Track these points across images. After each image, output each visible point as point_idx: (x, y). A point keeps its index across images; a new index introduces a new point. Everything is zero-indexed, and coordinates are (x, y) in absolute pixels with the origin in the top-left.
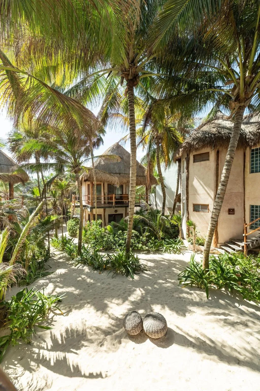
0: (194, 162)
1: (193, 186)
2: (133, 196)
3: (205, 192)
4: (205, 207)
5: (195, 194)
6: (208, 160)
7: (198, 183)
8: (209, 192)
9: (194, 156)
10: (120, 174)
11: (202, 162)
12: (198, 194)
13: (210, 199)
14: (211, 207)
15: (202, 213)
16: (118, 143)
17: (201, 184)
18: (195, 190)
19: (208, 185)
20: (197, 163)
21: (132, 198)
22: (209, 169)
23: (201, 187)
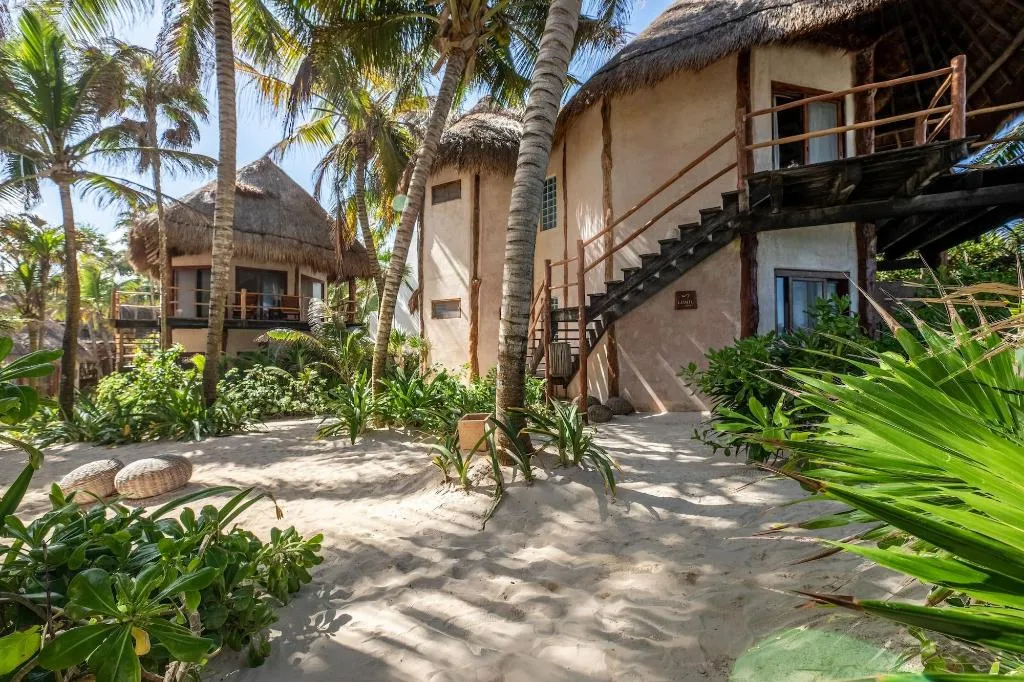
0: (433, 203)
1: (431, 259)
2: (220, 242)
3: (452, 271)
4: (454, 305)
5: (435, 279)
6: (459, 197)
7: (441, 254)
8: (460, 271)
9: (434, 189)
10: (263, 234)
11: (448, 203)
12: (440, 277)
13: (462, 286)
14: (465, 305)
15: (448, 321)
16: (266, 158)
17: (446, 255)
18: (435, 269)
19: (458, 255)
20: (438, 206)
21: (218, 246)
22: (461, 219)
23: (446, 261)
